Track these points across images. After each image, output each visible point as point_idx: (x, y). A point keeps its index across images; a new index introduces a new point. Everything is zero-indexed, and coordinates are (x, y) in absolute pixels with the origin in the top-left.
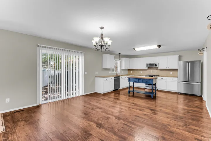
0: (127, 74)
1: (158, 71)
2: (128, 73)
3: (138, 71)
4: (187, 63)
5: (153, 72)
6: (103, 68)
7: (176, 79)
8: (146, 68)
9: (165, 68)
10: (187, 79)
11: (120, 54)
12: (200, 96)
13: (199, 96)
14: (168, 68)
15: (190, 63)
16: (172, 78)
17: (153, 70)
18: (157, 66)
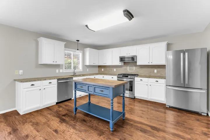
0: (97, 72)
1: (137, 68)
2: (99, 71)
3: (111, 69)
4: (182, 54)
5: (130, 69)
6: (40, 63)
7: (162, 81)
8: (120, 64)
9: (147, 64)
10: (182, 82)
11: (78, 41)
12: (206, 115)
13: (203, 114)
14: (150, 64)
15: (186, 54)
16: (157, 80)
17: (130, 66)
18: (135, 61)
